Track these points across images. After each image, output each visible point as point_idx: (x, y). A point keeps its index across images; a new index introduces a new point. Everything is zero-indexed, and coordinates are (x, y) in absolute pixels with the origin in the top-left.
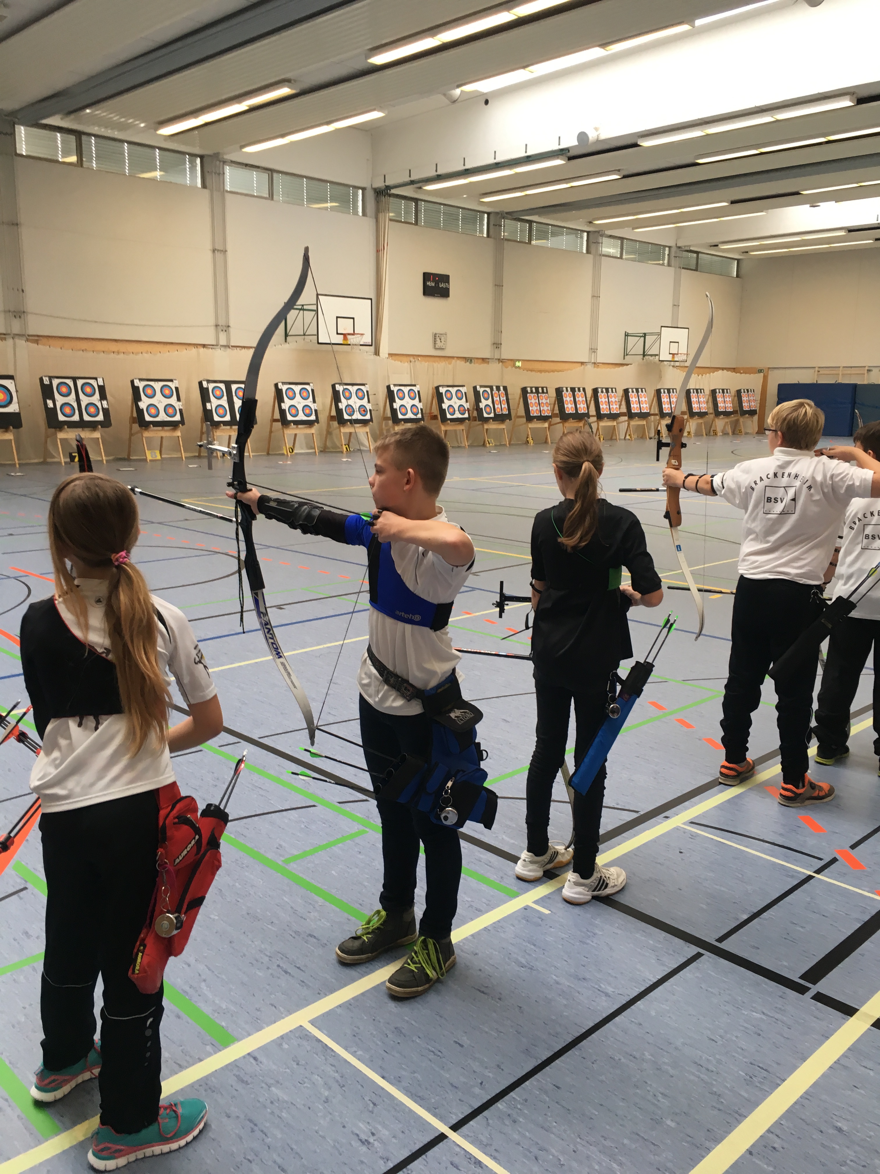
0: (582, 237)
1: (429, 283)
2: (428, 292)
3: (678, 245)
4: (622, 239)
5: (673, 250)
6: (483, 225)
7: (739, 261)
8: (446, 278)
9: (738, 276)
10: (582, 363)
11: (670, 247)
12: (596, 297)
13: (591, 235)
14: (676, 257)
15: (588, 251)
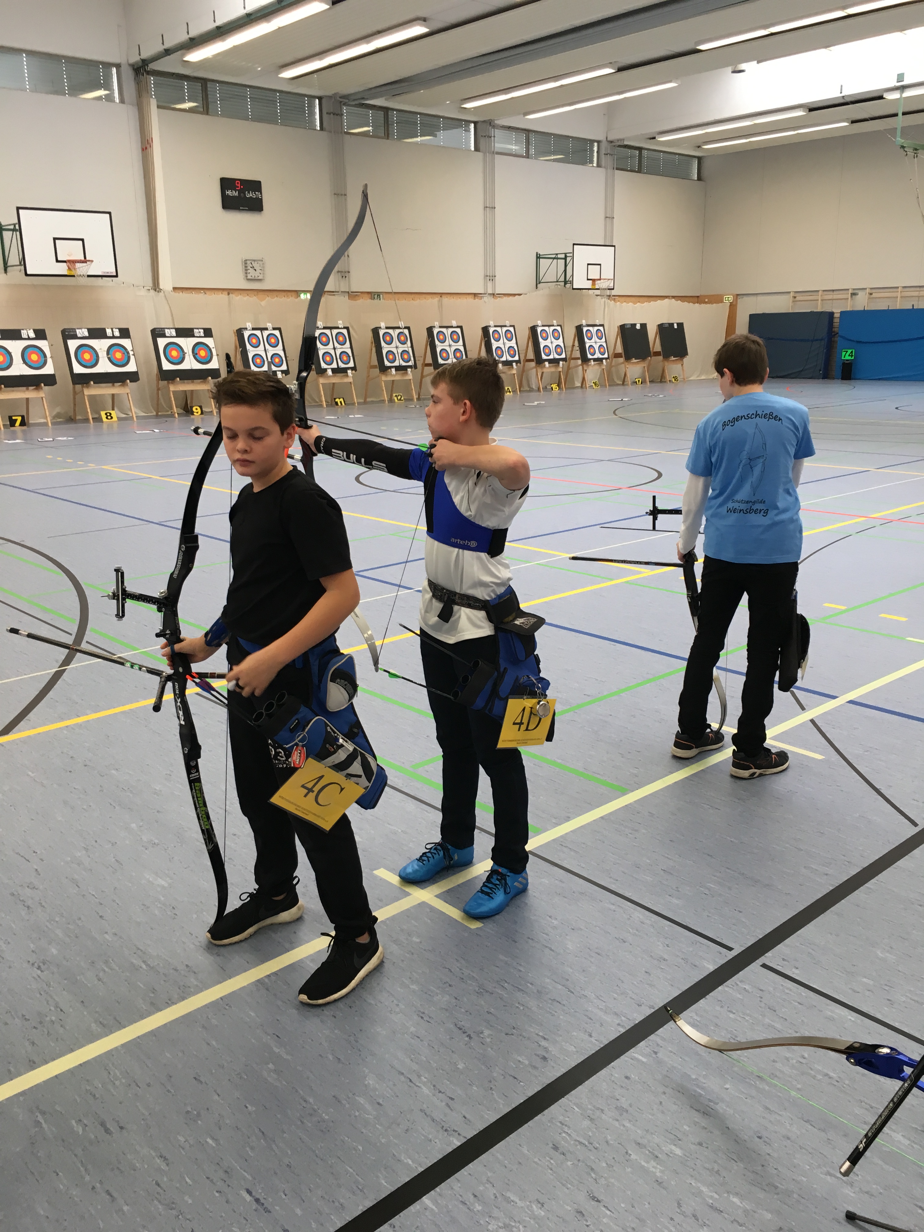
0: (468, 130)
1: (229, 193)
2: (228, 204)
3: (609, 139)
4: (527, 131)
5: (604, 145)
6: (315, 113)
7: (700, 159)
8: (256, 186)
9: (699, 178)
10: (475, 295)
11: (599, 142)
12: (489, 208)
13: (479, 125)
14: (607, 154)
15: (477, 149)
